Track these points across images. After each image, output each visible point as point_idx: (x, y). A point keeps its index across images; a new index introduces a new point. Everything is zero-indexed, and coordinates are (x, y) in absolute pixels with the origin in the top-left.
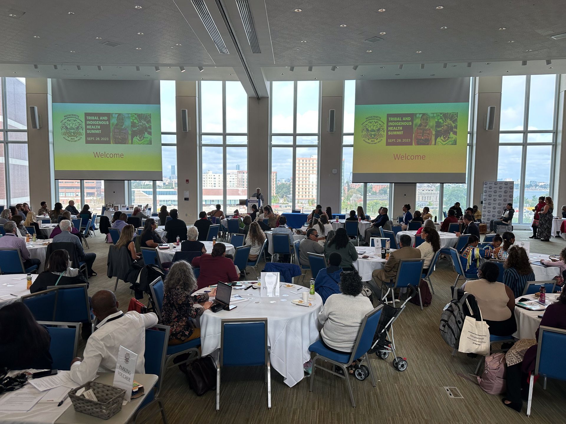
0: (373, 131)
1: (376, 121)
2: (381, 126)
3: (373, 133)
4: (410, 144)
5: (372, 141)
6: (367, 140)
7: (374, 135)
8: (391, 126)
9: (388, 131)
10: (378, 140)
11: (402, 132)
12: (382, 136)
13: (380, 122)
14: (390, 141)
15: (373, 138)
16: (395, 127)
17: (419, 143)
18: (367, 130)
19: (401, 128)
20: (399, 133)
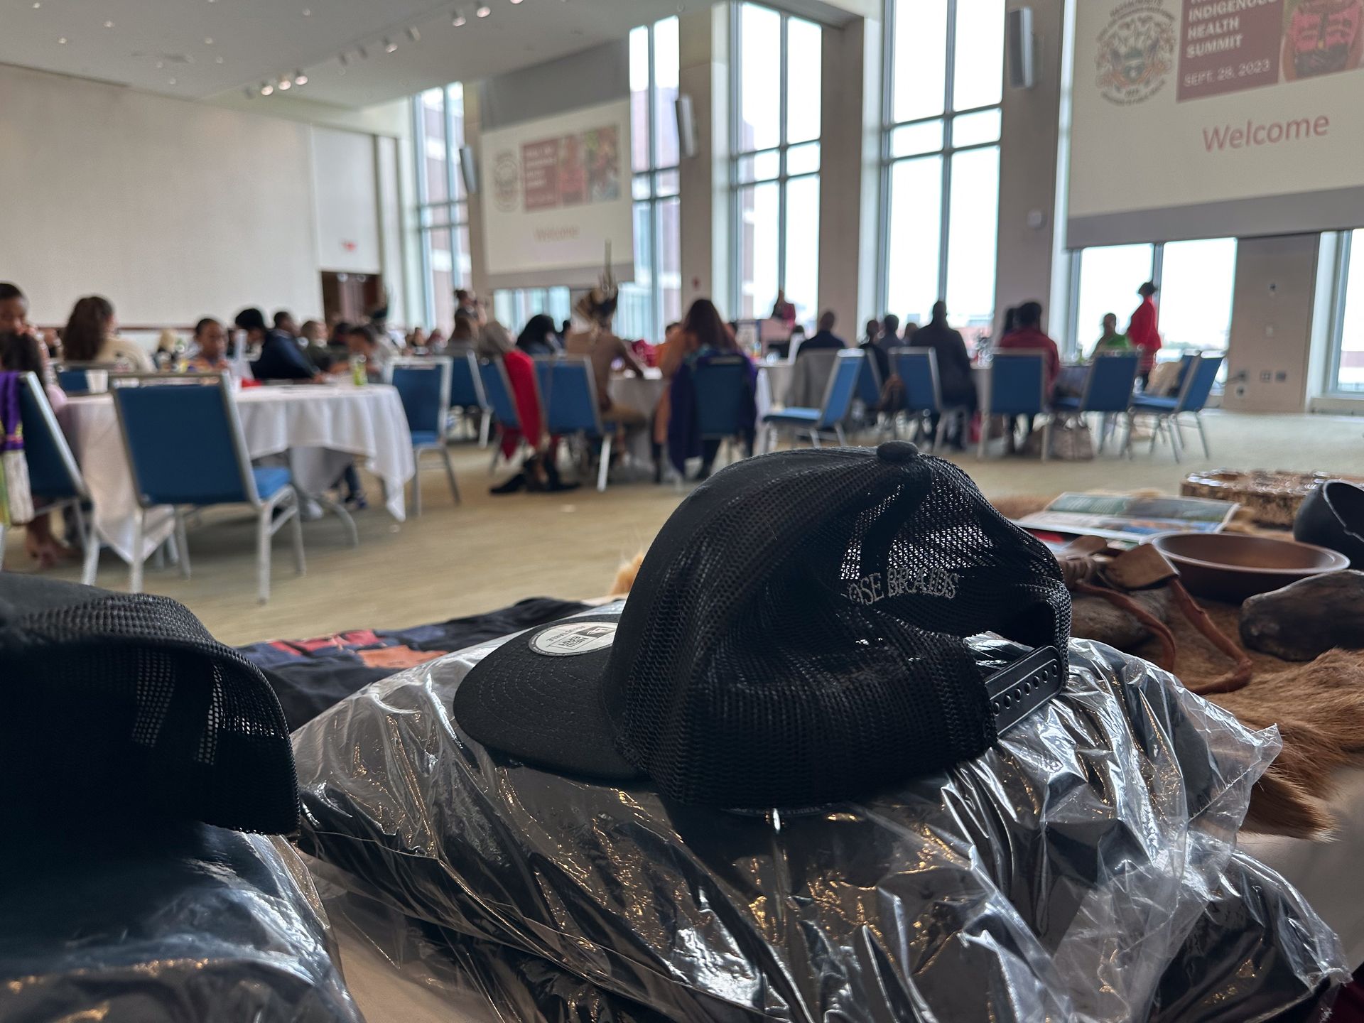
0: (1135, 53)
1: (1144, 14)
2: (1163, 31)
3: (1134, 63)
4: (1269, 78)
5: (1129, 93)
6: (1114, 94)
7: (1139, 69)
8: (1198, 22)
9: (1185, 43)
10: (1153, 86)
11: (1239, 38)
12: (1162, 67)
13: (1159, 18)
14: (1191, 80)
15: (1133, 81)
16: (1211, 26)
17: (1301, 71)
18: (1116, 54)
19: (1235, 23)
20: (1226, 44)
